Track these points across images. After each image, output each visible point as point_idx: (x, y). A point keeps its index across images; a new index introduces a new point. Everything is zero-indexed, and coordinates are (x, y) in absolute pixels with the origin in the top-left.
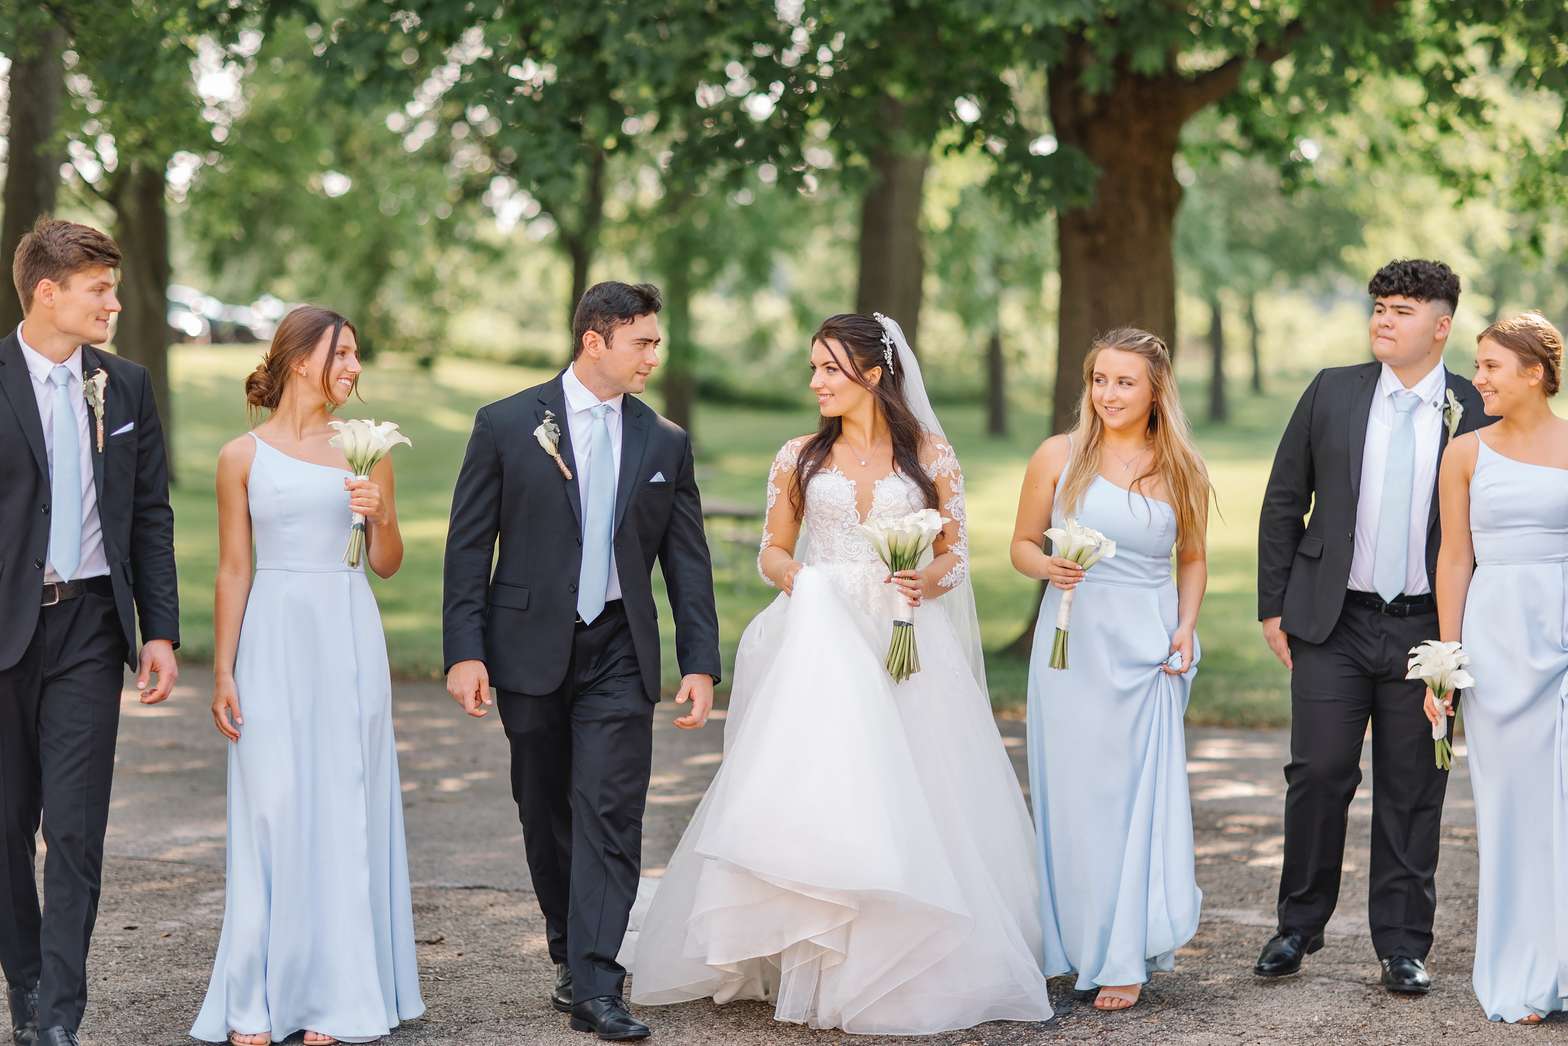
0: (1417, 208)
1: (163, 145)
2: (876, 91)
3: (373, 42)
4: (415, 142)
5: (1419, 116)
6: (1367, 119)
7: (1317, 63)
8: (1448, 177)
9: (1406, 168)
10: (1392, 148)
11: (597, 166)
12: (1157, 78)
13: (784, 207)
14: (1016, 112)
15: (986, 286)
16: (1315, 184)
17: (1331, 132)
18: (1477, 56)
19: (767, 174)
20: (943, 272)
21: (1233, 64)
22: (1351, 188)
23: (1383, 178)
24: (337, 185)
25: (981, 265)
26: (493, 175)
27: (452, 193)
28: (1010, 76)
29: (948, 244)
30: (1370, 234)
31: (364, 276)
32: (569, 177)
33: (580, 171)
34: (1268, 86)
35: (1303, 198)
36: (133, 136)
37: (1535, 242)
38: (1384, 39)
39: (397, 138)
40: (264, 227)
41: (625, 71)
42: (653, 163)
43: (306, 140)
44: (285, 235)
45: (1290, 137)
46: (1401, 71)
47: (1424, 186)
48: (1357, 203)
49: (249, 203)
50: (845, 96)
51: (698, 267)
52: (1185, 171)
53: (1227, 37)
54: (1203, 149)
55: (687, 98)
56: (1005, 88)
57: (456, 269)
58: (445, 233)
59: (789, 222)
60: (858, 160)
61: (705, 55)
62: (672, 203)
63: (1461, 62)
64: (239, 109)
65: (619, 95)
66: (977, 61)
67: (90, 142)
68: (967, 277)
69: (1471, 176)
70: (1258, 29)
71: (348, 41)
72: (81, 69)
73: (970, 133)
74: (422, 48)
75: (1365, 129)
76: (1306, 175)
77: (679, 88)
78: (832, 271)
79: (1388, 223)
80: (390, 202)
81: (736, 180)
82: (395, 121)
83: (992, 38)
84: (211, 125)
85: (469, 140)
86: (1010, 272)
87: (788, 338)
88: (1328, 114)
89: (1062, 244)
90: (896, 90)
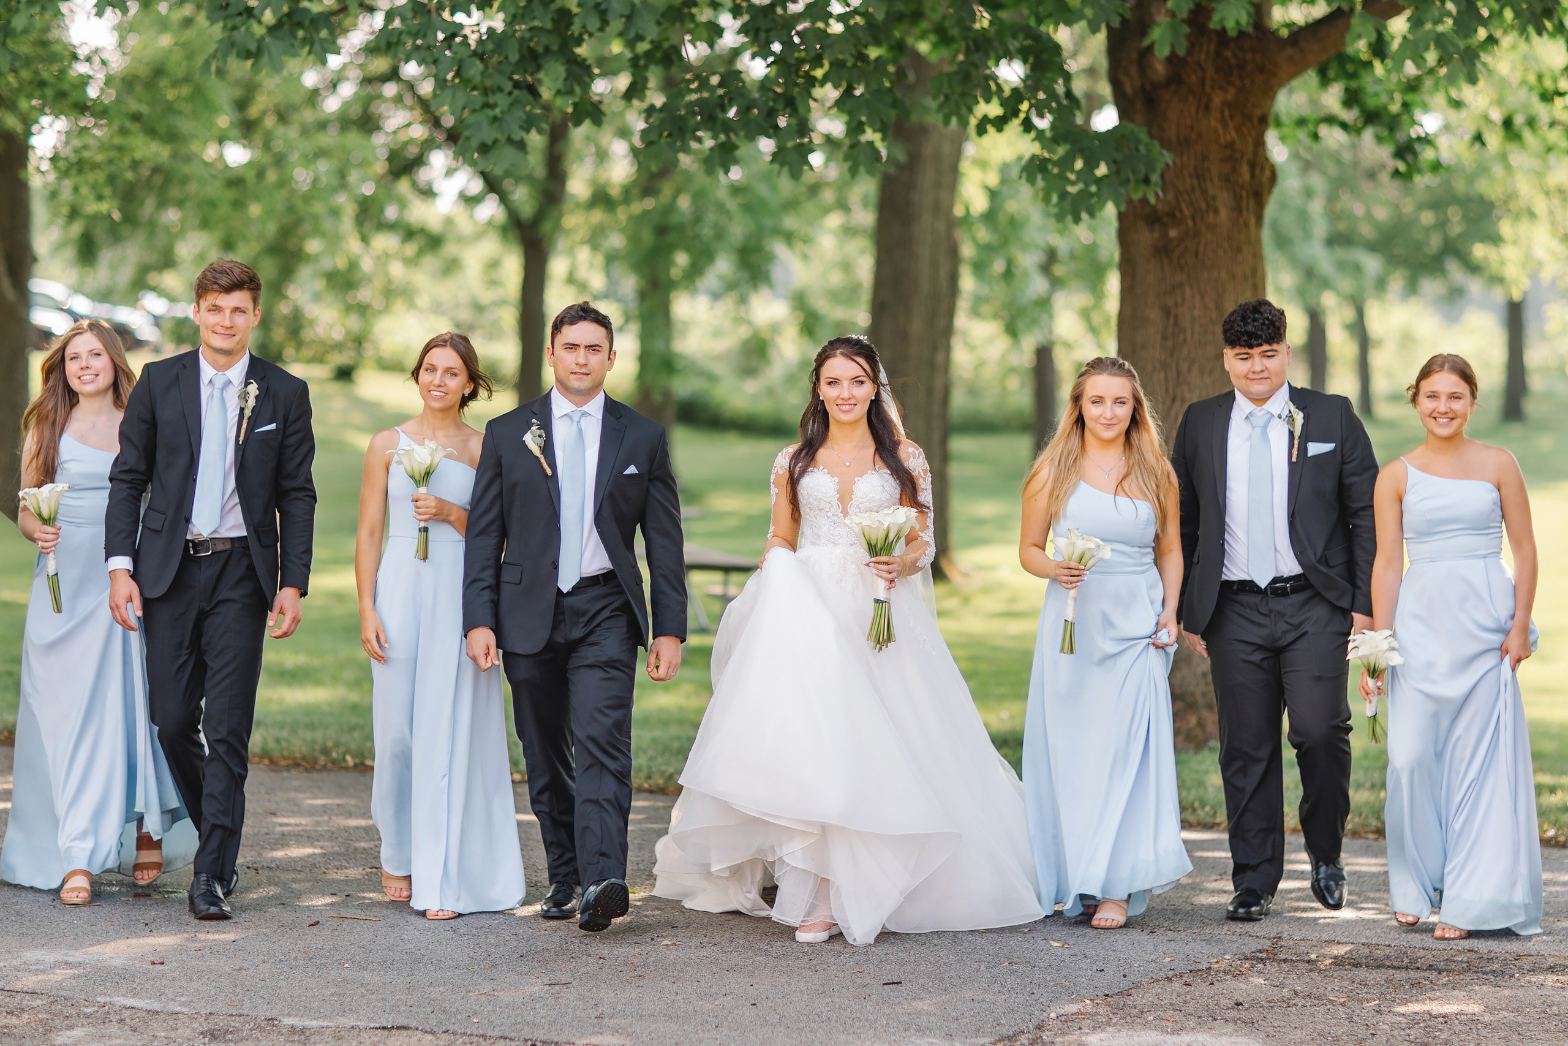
2: (899, 47)
4: (332, 105)
6: (1502, 84)
7: (1438, 21)
9: (1549, 149)
10: (1531, 122)
11: (557, 136)
12: (1241, 36)
13: (785, 184)
14: (1067, 77)
15: (1038, 285)
16: (1436, 166)
17: (1457, 104)
19: (766, 145)
20: (980, 268)
21: (1335, 19)
22: (1483, 169)
23: (1518, 158)
25: (1028, 260)
26: (428, 145)
27: (378, 165)
28: (1063, 35)
29: (983, 234)
30: (1505, 228)
32: (521, 146)
33: (536, 140)
34: (1379, 48)
35: (1424, 183)
39: (314, 96)
40: (147, 206)
41: (594, 24)
42: (624, 133)
43: (202, 101)
44: (172, 217)
45: (1409, 109)
46: (1541, 32)
48: (1491, 188)
49: (128, 174)
50: (859, 57)
51: (682, 259)
52: (1277, 150)
54: (1301, 122)
55: (669, 57)
56: (1056, 48)
57: (384, 258)
58: (368, 216)
59: (790, 205)
60: (871, 136)
61: (692, 3)
62: (645, 181)
64: (117, 59)
65: (582, 51)
66: (1023, 15)
68: (1012, 274)
73: (1012, 103)
75: (1500, 102)
76: (1427, 155)
77: (656, 45)
78: (845, 264)
79: (1527, 214)
80: (302, 176)
81: (725, 157)
82: (310, 79)
84: (85, 80)
85: (398, 100)
86: (1059, 270)
87: (790, 347)
88: (1451, 80)
89: (1123, 235)
90: (924, 47)
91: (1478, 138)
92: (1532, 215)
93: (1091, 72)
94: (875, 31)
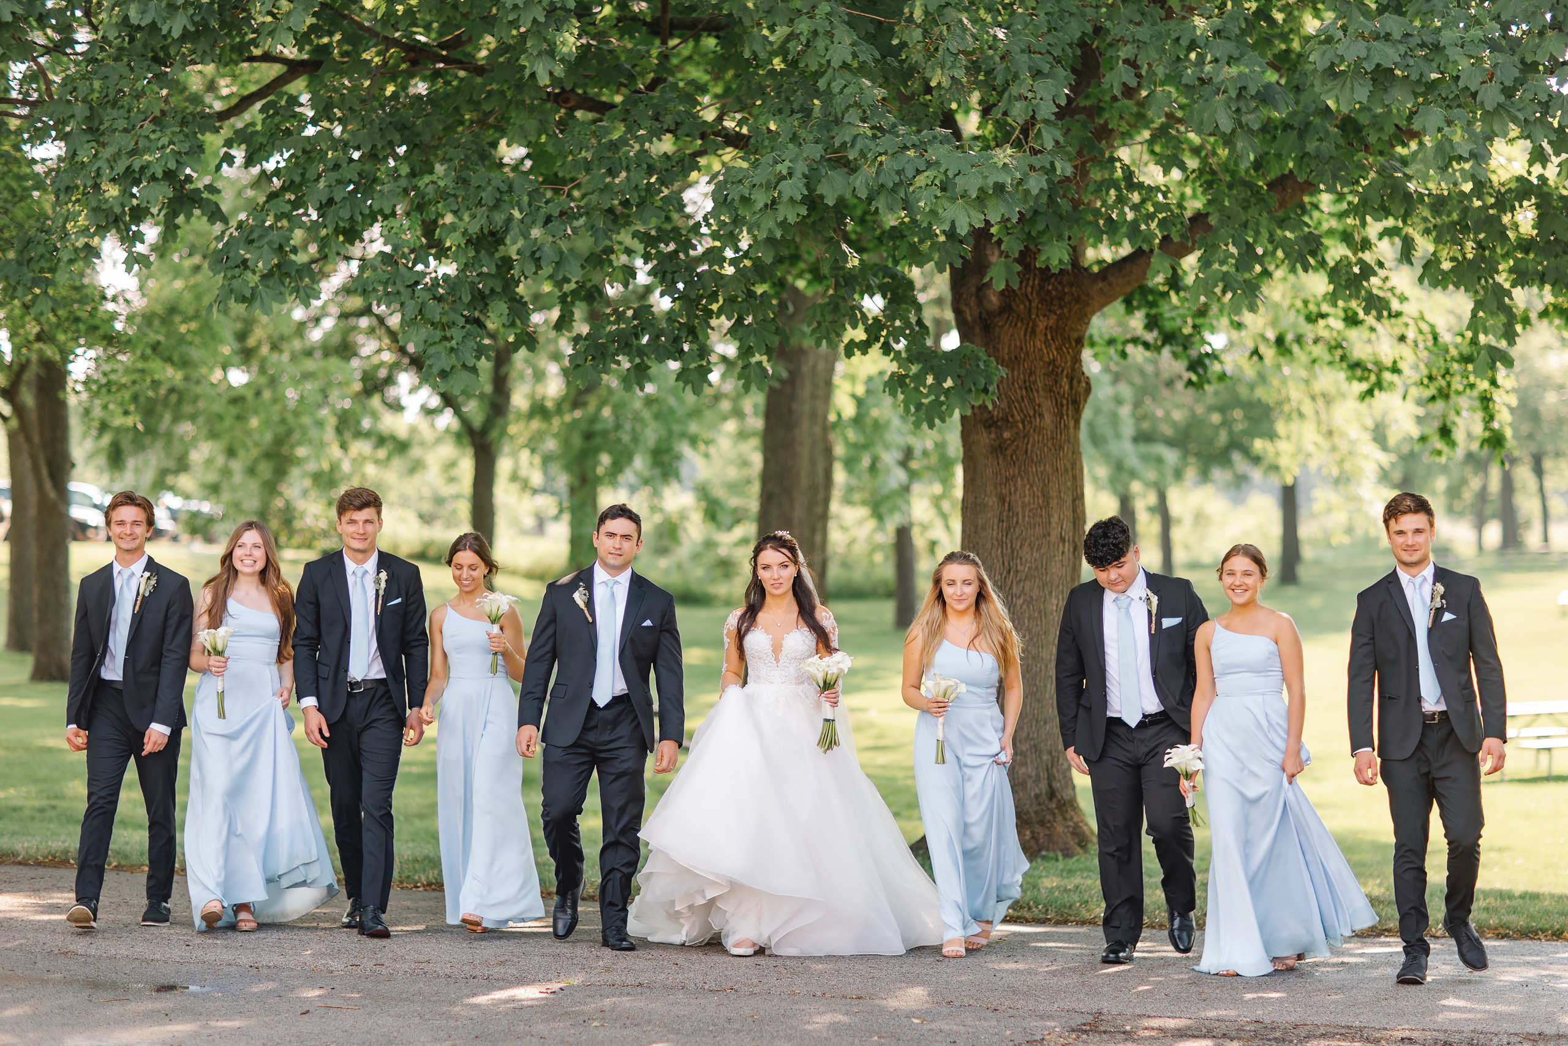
0: (1328, 399)
1: (61, 337)
2: (781, 284)
3: (274, 236)
4: (316, 335)
5: (1325, 308)
7: (1223, 262)
8: (1356, 368)
9: (1315, 362)
10: (1299, 339)
11: (502, 358)
12: (1062, 272)
13: (690, 397)
14: (919, 308)
16: (1222, 377)
17: (1239, 326)
18: (1385, 250)
19: (674, 365)
20: (850, 464)
21: (1139, 256)
22: (1262, 378)
23: (1292, 369)
25: (889, 457)
26: (395, 367)
27: (357, 386)
28: (915, 273)
29: (852, 435)
30: (1280, 427)
31: (265, 469)
32: (474, 370)
33: (485, 365)
34: (1175, 282)
35: (1212, 392)
36: (33, 329)
37: (1445, 432)
38: (1289, 235)
39: (301, 328)
40: (167, 418)
41: (530, 268)
42: (556, 357)
43: (210, 333)
44: (186, 428)
45: (1199, 330)
46: (1308, 267)
47: (1332, 378)
48: (1269, 395)
49: (150, 394)
50: (748, 293)
51: (605, 459)
52: (1092, 365)
53: (1133, 230)
54: (1111, 342)
55: (592, 294)
56: (910, 284)
57: (360, 461)
58: (347, 425)
59: (696, 413)
60: (758, 356)
61: (610, 250)
62: (575, 399)
63: (1367, 256)
64: (139, 303)
65: (521, 289)
66: (881, 256)
68: (876, 468)
69: (1380, 368)
70: (1162, 224)
71: (249, 236)
73: (874, 329)
74: (323, 243)
75: (1274, 323)
76: (1216, 367)
77: (581, 286)
78: (741, 463)
79: (1298, 416)
81: (640, 375)
82: (299, 314)
84: (112, 316)
85: (371, 331)
86: (914, 465)
87: (695, 530)
88: (1234, 307)
89: (966, 437)
90: (801, 284)
91: (1256, 352)
92: (1301, 415)
93: (939, 301)
94: (760, 271)
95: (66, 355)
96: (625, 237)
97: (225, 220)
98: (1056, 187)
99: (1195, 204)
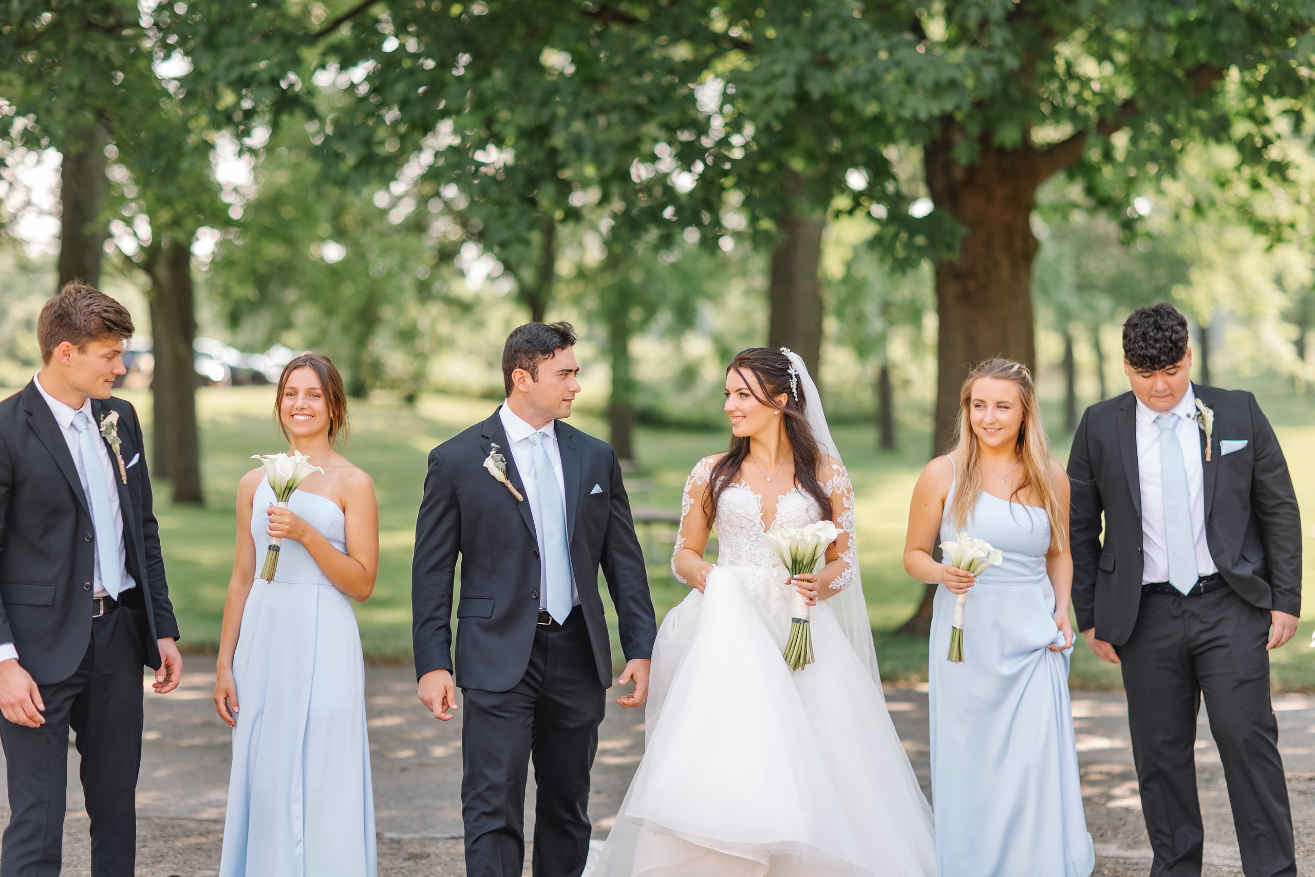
0: (1234, 253)
1: (189, 223)
2: (781, 166)
3: (362, 134)
4: (399, 215)
5: (1234, 176)
6: (1191, 180)
7: (1148, 138)
8: (1260, 227)
9: (1224, 221)
10: (1213, 203)
11: (549, 231)
12: (1015, 151)
13: (706, 262)
14: (896, 180)
15: (876, 325)
16: (1149, 235)
17: (1161, 192)
18: (1282, 125)
19: (691, 236)
20: (840, 314)
21: (1078, 138)
22: (1179, 237)
23: (1205, 229)
24: (333, 252)
25: (872, 308)
26: (463, 242)
27: (429, 256)
28: (891, 153)
29: (841, 292)
30: (1196, 275)
31: (357, 328)
32: (526, 242)
33: (536, 237)
34: (1108, 155)
35: (1140, 246)
36: (165, 216)
38: (1203, 114)
39: (384, 212)
40: (273, 289)
41: (573, 155)
42: (596, 229)
43: (307, 215)
44: (291, 295)
45: (1127, 196)
46: (1219, 141)
47: (1240, 235)
48: (1184, 249)
49: (262, 269)
50: (755, 171)
51: (635, 314)
52: (1039, 226)
53: (1073, 115)
54: (1056, 208)
55: (623, 176)
56: (887, 162)
57: (434, 320)
58: (424, 291)
59: (710, 275)
60: (766, 224)
61: (638, 140)
62: (612, 263)
63: (1268, 131)
64: (252, 192)
65: (566, 174)
66: (864, 139)
67: (129, 222)
68: (860, 318)
69: (1279, 225)
70: (1099, 108)
71: (342, 132)
72: (121, 160)
73: (857, 200)
74: (403, 138)
75: (1191, 192)
76: (1140, 228)
77: (615, 169)
78: (746, 315)
79: (1210, 266)
80: (379, 265)
81: (667, 241)
82: (381, 199)
83: (878, 120)
84: (228, 206)
85: (442, 213)
86: (893, 313)
87: (711, 372)
88: (1159, 177)
89: (939, 289)
90: (797, 164)
93: (912, 179)
94: (763, 154)
95: (191, 236)
96: (651, 129)
97: (321, 119)
98: (1008, 78)
99: (1124, 91)
